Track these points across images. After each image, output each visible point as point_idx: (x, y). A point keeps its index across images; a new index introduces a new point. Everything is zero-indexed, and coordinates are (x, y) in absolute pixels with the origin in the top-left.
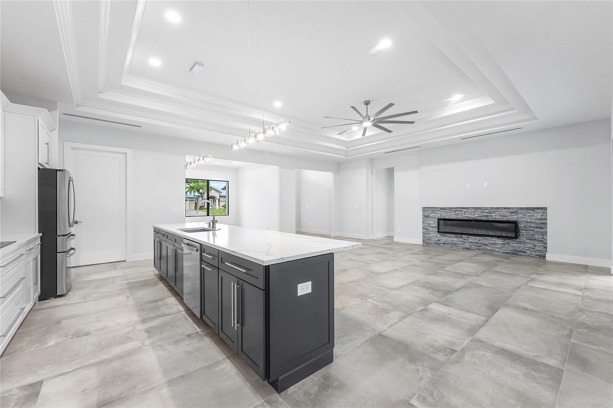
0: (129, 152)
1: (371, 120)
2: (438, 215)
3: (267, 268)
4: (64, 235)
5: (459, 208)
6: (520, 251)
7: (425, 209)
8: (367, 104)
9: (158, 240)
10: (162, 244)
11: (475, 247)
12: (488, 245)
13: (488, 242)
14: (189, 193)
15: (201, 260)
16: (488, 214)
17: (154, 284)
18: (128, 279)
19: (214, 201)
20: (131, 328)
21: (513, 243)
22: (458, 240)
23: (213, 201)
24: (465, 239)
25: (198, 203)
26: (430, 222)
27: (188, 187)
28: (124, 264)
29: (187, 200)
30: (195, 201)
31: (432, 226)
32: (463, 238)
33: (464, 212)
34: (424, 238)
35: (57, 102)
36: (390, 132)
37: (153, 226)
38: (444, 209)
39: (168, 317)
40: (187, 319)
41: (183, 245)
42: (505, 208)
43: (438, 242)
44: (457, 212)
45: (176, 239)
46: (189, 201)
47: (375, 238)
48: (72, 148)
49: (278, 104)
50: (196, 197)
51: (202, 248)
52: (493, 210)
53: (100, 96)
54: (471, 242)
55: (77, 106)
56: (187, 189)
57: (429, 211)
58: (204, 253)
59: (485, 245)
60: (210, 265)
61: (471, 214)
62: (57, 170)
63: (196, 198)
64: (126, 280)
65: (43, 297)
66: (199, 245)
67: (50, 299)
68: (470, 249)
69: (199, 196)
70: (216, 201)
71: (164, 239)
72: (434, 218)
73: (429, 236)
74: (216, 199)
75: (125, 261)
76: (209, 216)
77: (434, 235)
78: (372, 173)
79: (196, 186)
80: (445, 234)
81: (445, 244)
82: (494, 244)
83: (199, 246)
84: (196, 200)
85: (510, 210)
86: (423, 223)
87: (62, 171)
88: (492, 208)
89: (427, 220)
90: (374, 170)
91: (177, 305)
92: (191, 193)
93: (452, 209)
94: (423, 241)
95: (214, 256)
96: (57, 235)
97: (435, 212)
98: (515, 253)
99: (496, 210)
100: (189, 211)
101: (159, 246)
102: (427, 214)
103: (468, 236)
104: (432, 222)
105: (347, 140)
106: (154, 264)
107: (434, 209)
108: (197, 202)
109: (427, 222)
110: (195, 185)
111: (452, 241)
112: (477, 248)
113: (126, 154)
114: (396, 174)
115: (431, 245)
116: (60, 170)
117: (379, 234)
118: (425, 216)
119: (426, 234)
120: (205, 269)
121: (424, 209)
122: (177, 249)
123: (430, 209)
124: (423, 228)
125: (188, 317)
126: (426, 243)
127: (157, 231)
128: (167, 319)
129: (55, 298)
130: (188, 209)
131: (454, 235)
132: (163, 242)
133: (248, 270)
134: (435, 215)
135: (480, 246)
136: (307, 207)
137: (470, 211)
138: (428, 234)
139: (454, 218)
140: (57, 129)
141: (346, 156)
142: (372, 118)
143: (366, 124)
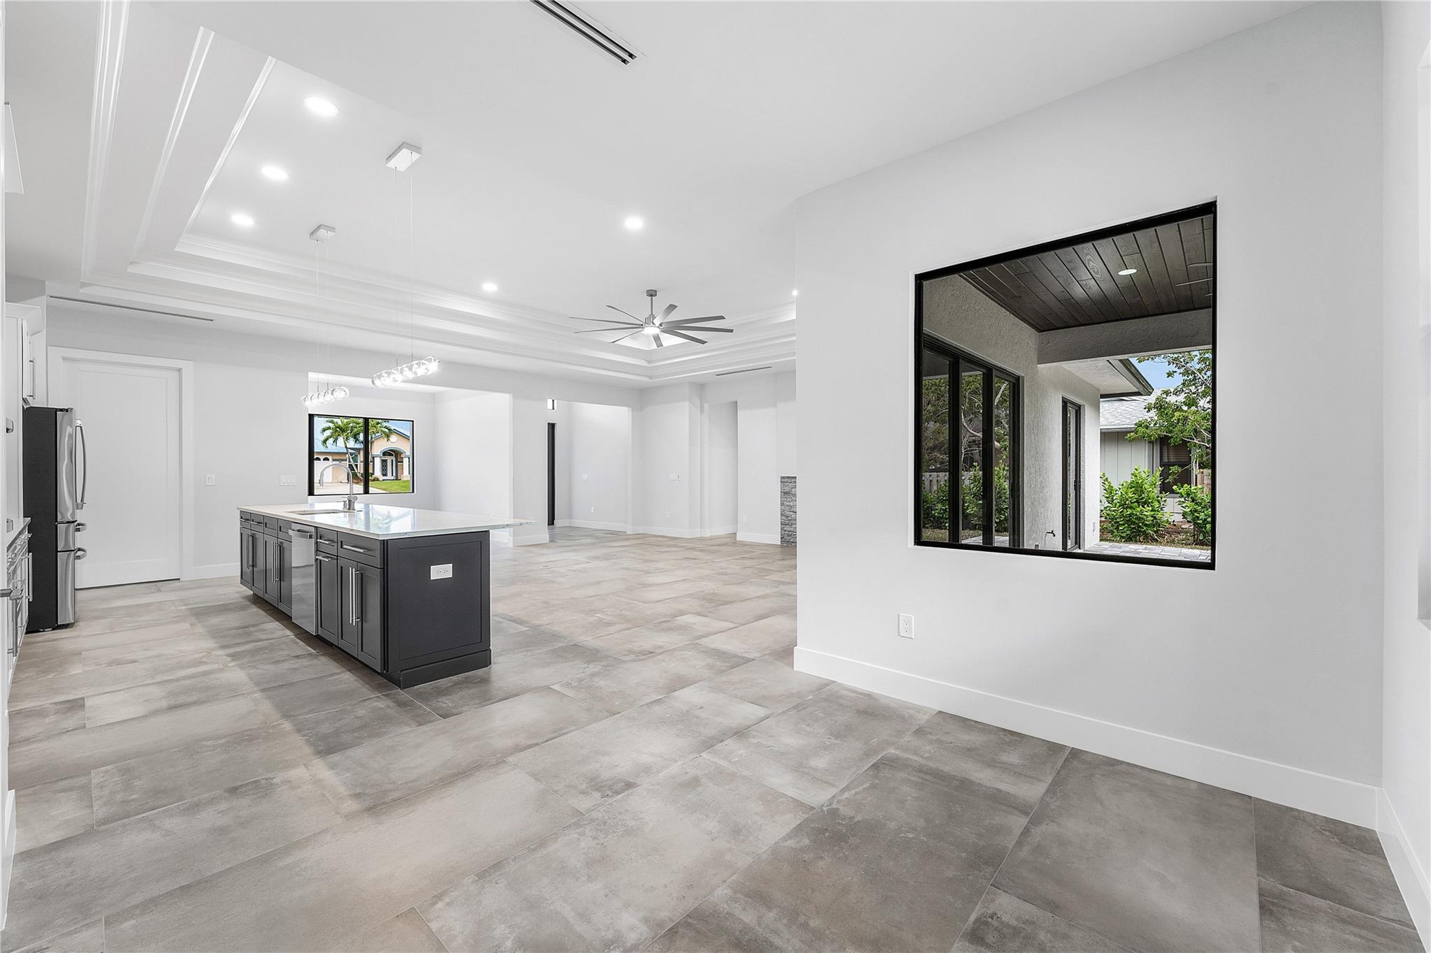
0: (188, 367)
1: (657, 324)
3: (385, 544)
4: (69, 522)
8: (651, 295)
9: (249, 532)
10: (256, 538)
14: (331, 440)
15: (317, 550)
17: (243, 608)
18: (189, 605)
19: (397, 462)
20: (203, 654)
23: (394, 461)
25: (356, 465)
27: (329, 428)
28: (176, 584)
29: (328, 460)
30: (350, 462)
31: (795, 510)
34: (783, 533)
35: (44, 282)
36: (703, 342)
37: (238, 508)
39: (265, 642)
40: (297, 643)
41: (291, 532)
45: (280, 526)
46: (334, 460)
47: (708, 535)
48: (64, 359)
49: (490, 287)
50: (350, 451)
51: (319, 534)
53: (131, 269)
55: (84, 285)
56: (328, 433)
57: (792, 482)
58: (321, 539)
60: (328, 555)
62: (57, 410)
63: (351, 454)
64: (186, 605)
65: (32, 629)
66: (313, 529)
67: (44, 631)
69: (359, 449)
70: (402, 462)
71: (260, 528)
73: (789, 530)
74: (402, 456)
75: (179, 579)
76: (368, 493)
78: (702, 411)
79: (351, 425)
83: (313, 531)
84: (351, 460)
86: (782, 504)
87: (67, 410)
89: (788, 500)
90: (706, 405)
91: (283, 629)
92: (335, 441)
94: (782, 538)
95: (333, 541)
96: (56, 521)
100: (332, 484)
101: (250, 545)
102: (787, 489)
105: (643, 348)
106: (242, 578)
108: (352, 463)
109: (788, 503)
110: (349, 424)
113: (180, 370)
114: (741, 414)
116: (61, 410)
117: (717, 529)
118: (785, 493)
119: (786, 525)
120: (322, 563)
121: (783, 480)
122: (281, 543)
124: (781, 515)
125: (298, 640)
126: (786, 541)
127: (246, 518)
128: (264, 644)
129: (53, 629)
130: (331, 481)
132: (259, 536)
133: (369, 550)
136: (585, 476)
138: (788, 525)
140: (45, 330)
141: (651, 378)
142: (657, 322)
143: (651, 331)
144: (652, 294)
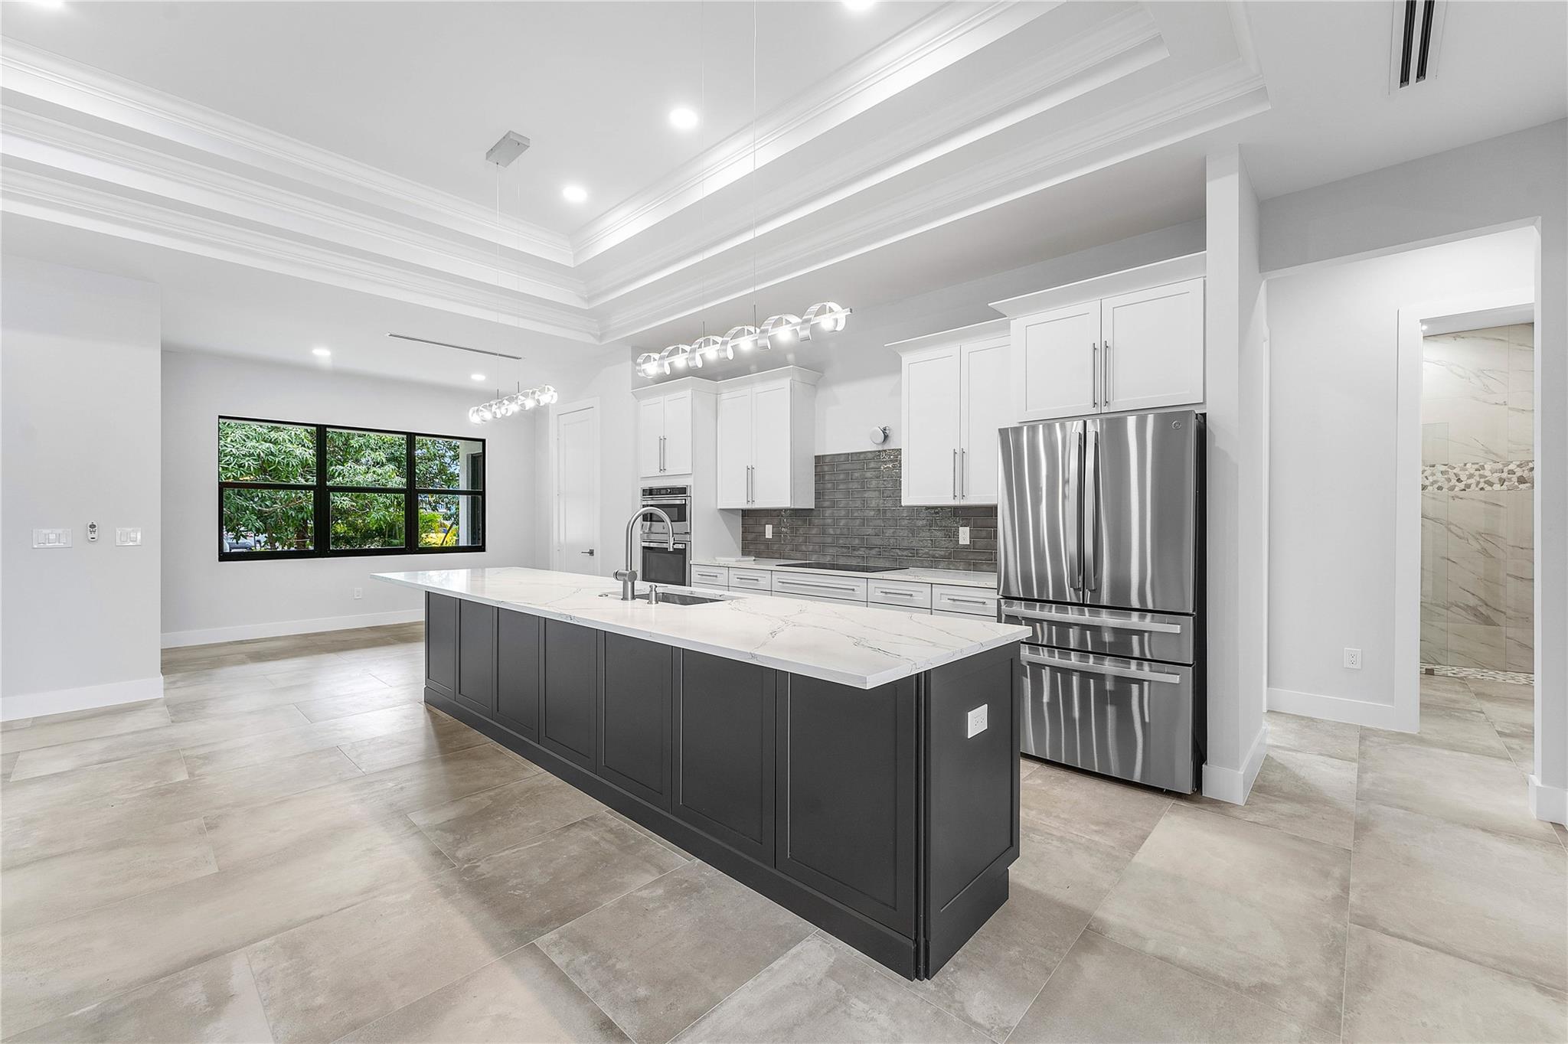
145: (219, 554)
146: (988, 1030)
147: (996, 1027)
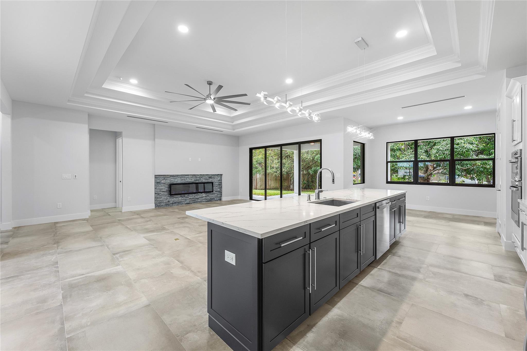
2: (168, 181)
5: (183, 175)
6: (213, 199)
7: (156, 177)
11: (192, 201)
12: (199, 198)
13: (199, 196)
16: (199, 179)
20: (427, 279)
21: (210, 195)
22: (182, 199)
24: (186, 197)
26: (161, 188)
31: (163, 190)
32: (185, 197)
33: (186, 178)
34: (156, 202)
38: (173, 176)
42: (207, 175)
43: (168, 203)
44: (182, 178)
52: (201, 176)
54: (190, 199)
57: (161, 178)
59: (197, 199)
61: (190, 179)
68: (189, 204)
72: (164, 184)
73: (160, 200)
77: (165, 198)
80: (173, 196)
81: (173, 203)
82: (202, 197)
85: (209, 176)
86: (155, 189)
88: (201, 175)
89: (159, 186)
93: (179, 176)
94: (155, 205)
97: (166, 179)
98: (211, 200)
99: (203, 176)
102: (158, 181)
103: (188, 195)
104: (163, 187)
107: (165, 176)
109: (159, 188)
111: (179, 200)
112: (194, 202)
115: (162, 207)
118: (157, 183)
119: (158, 198)
123: (162, 176)
124: (155, 194)
126: (158, 205)
128: (396, 270)
131: (180, 196)
134: (166, 181)
135: (195, 200)
137: (190, 177)
138: (159, 198)
139: (180, 183)
142: (212, 97)
143: (210, 102)
144: (210, 83)
145: (386, 182)
146: (183, 336)
147: (183, 338)
